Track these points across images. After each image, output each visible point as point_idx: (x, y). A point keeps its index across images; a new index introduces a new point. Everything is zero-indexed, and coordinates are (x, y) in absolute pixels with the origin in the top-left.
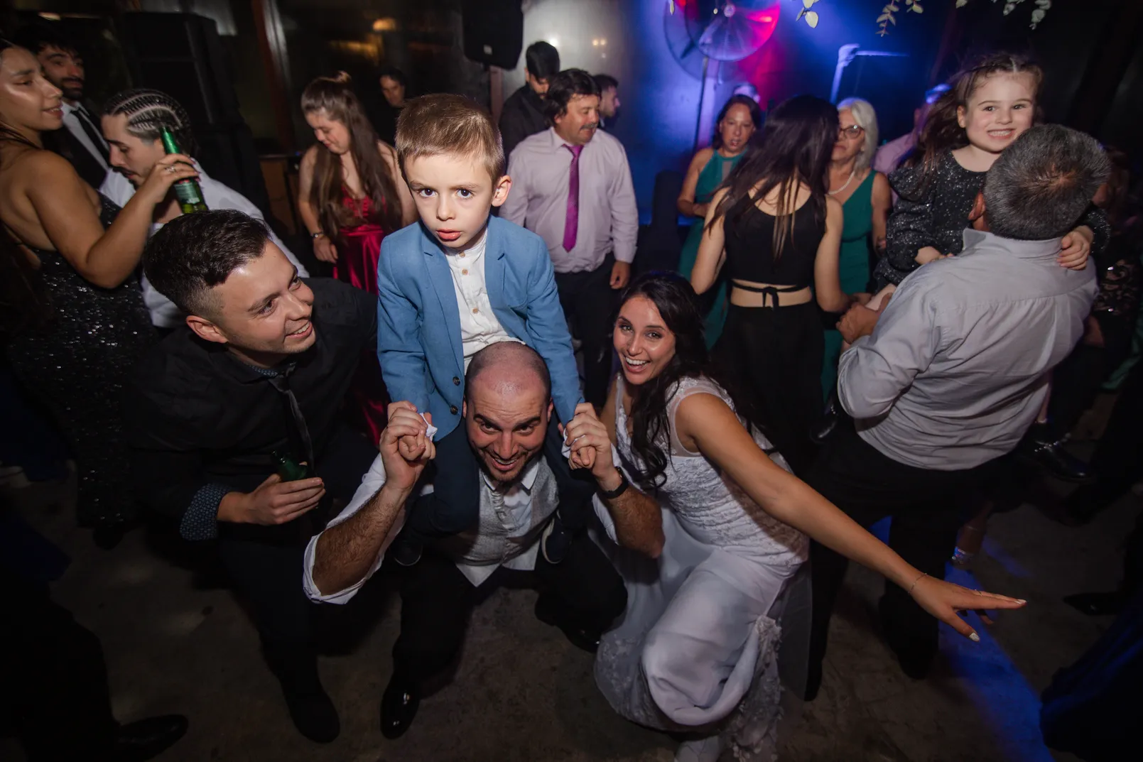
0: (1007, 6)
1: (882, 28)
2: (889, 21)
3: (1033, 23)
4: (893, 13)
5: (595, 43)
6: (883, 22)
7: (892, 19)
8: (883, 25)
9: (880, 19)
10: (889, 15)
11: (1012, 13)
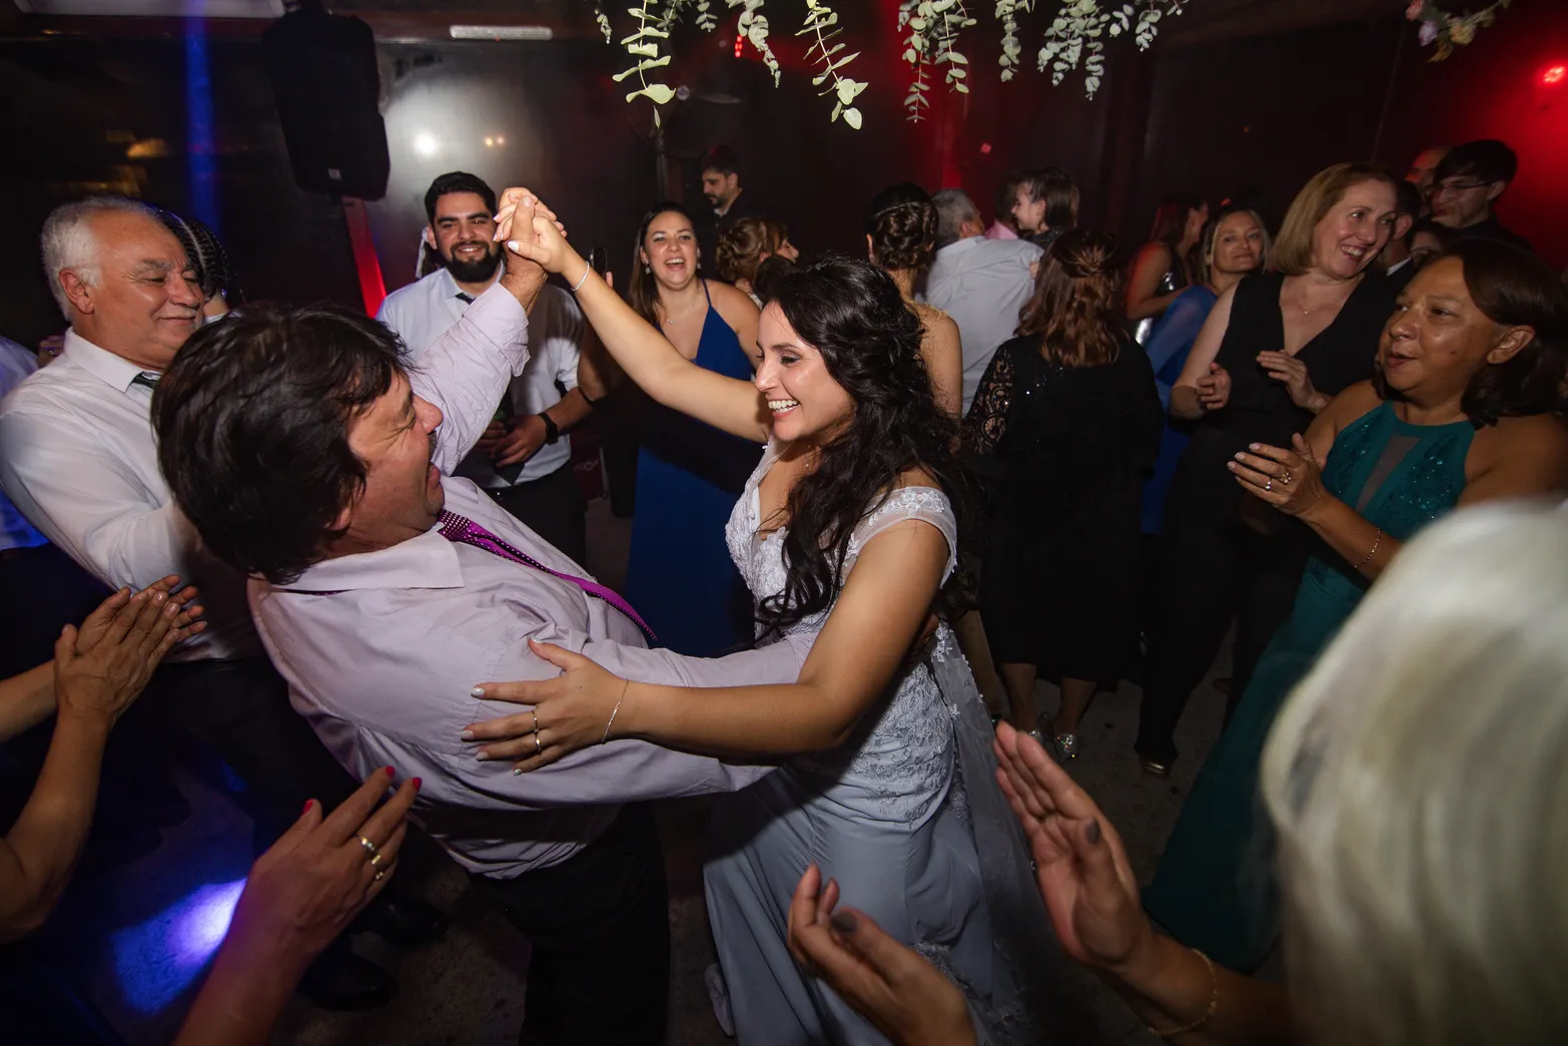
0: (1055, 75)
1: (914, 113)
2: (920, 103)
3: (1089, 93)
4: (922, 92)
5: (489, 142)
6: (914, 104)
7: (923, 100)
8: (913, 108)
9: (908, 101)
10: (918, 94)
11: (1061, 83)
